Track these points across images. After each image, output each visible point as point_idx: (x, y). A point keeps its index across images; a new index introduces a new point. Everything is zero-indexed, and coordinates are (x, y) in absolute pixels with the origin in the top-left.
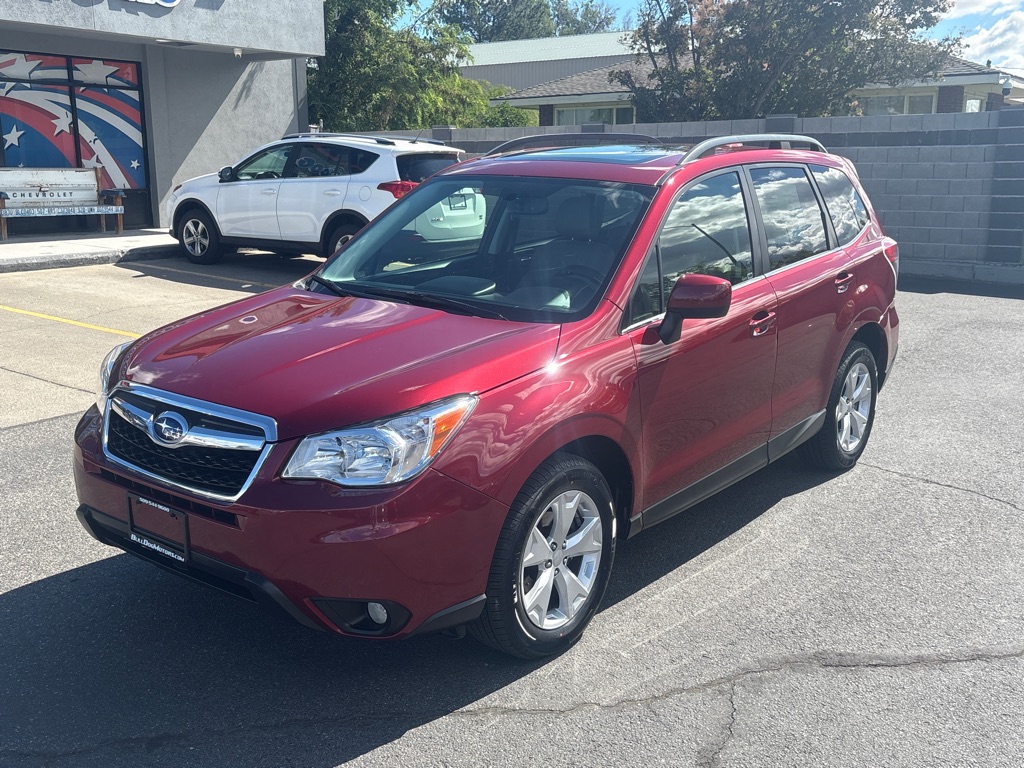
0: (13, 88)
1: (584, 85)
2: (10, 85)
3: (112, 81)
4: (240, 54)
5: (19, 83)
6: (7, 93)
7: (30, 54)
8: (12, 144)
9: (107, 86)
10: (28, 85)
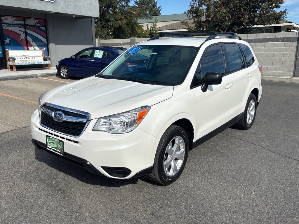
0: (7, 26)
1: (173, 27)
2: (6, 25)
3: (37, 25)
4: (75, 17)
5: (9, 25)
6: (6, 28)
7: (12, 16)
8: (7, 43)
9: (36, 26)
10: (12, 25)
